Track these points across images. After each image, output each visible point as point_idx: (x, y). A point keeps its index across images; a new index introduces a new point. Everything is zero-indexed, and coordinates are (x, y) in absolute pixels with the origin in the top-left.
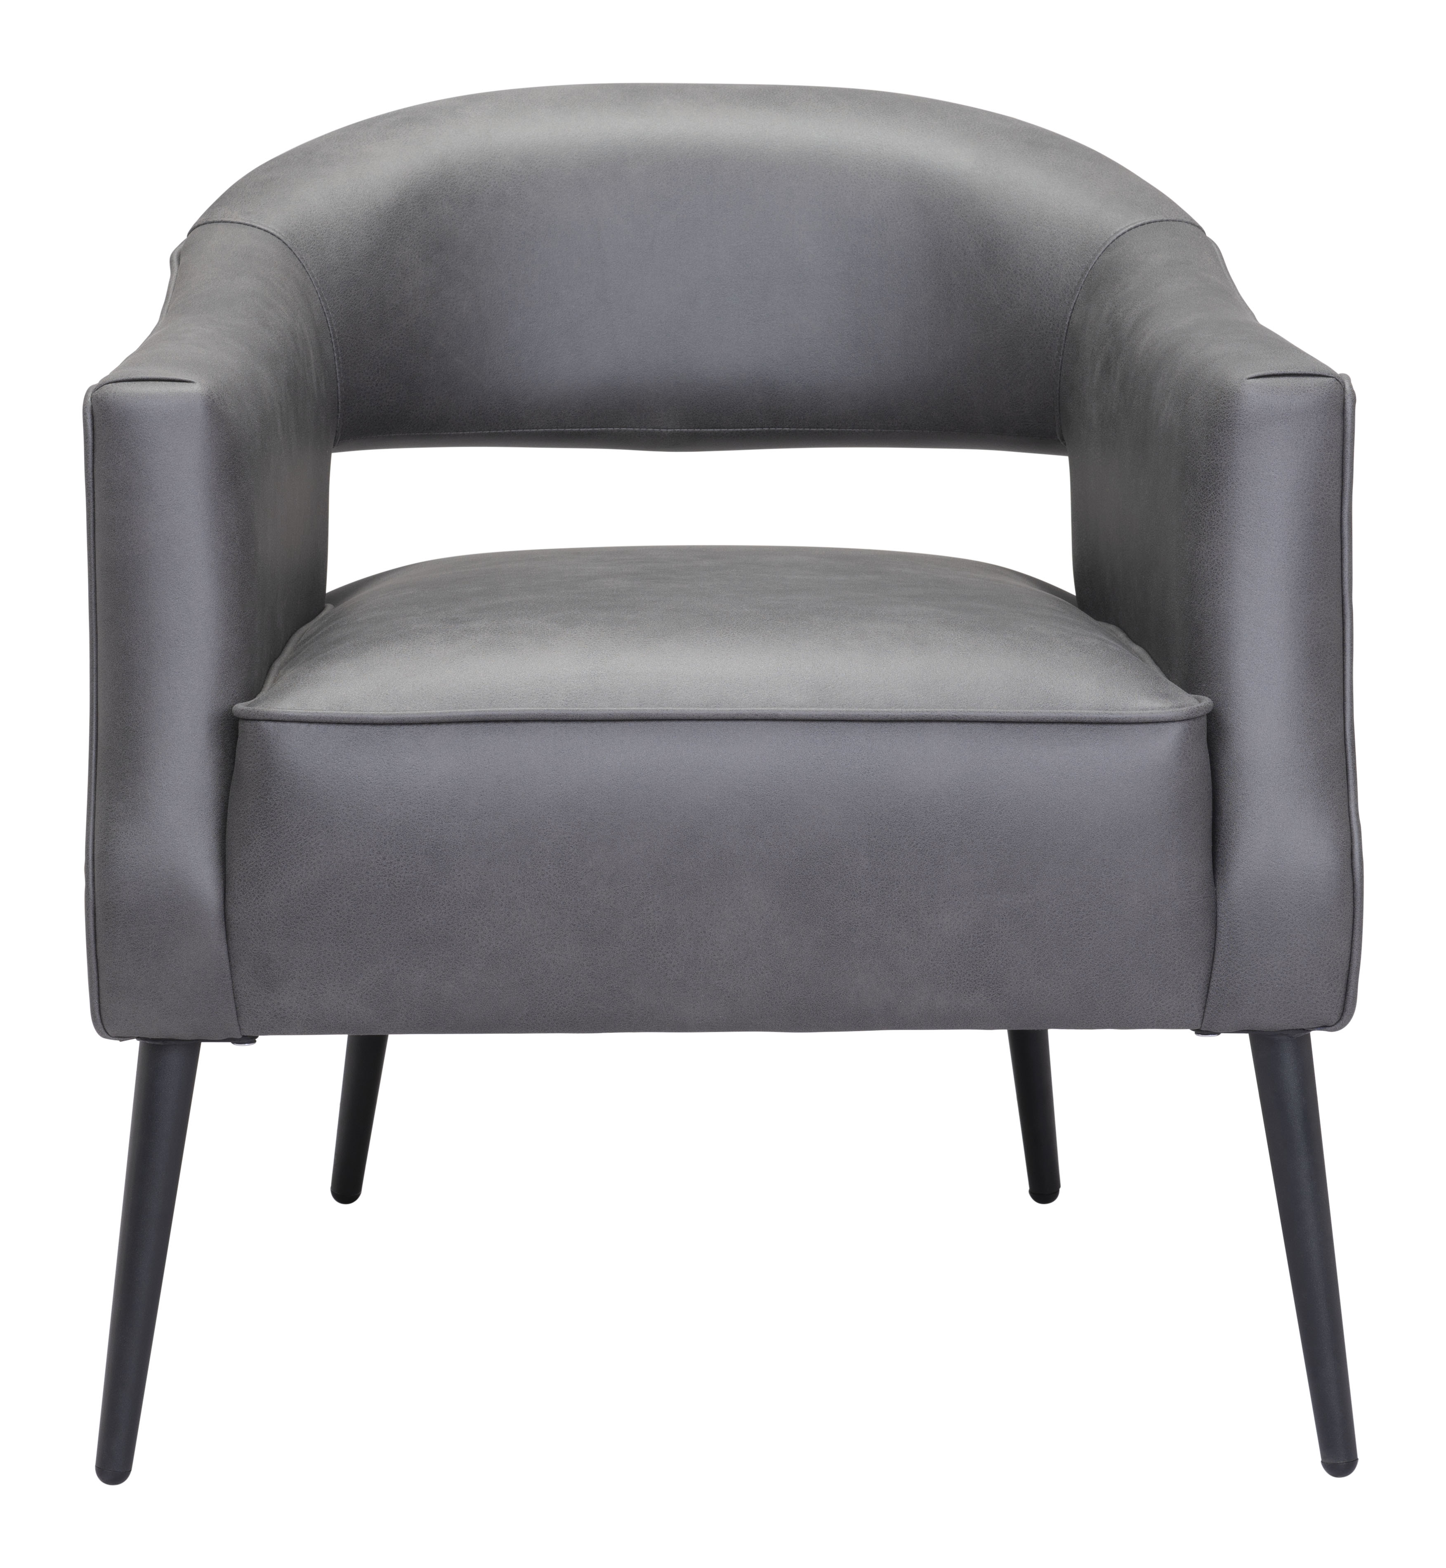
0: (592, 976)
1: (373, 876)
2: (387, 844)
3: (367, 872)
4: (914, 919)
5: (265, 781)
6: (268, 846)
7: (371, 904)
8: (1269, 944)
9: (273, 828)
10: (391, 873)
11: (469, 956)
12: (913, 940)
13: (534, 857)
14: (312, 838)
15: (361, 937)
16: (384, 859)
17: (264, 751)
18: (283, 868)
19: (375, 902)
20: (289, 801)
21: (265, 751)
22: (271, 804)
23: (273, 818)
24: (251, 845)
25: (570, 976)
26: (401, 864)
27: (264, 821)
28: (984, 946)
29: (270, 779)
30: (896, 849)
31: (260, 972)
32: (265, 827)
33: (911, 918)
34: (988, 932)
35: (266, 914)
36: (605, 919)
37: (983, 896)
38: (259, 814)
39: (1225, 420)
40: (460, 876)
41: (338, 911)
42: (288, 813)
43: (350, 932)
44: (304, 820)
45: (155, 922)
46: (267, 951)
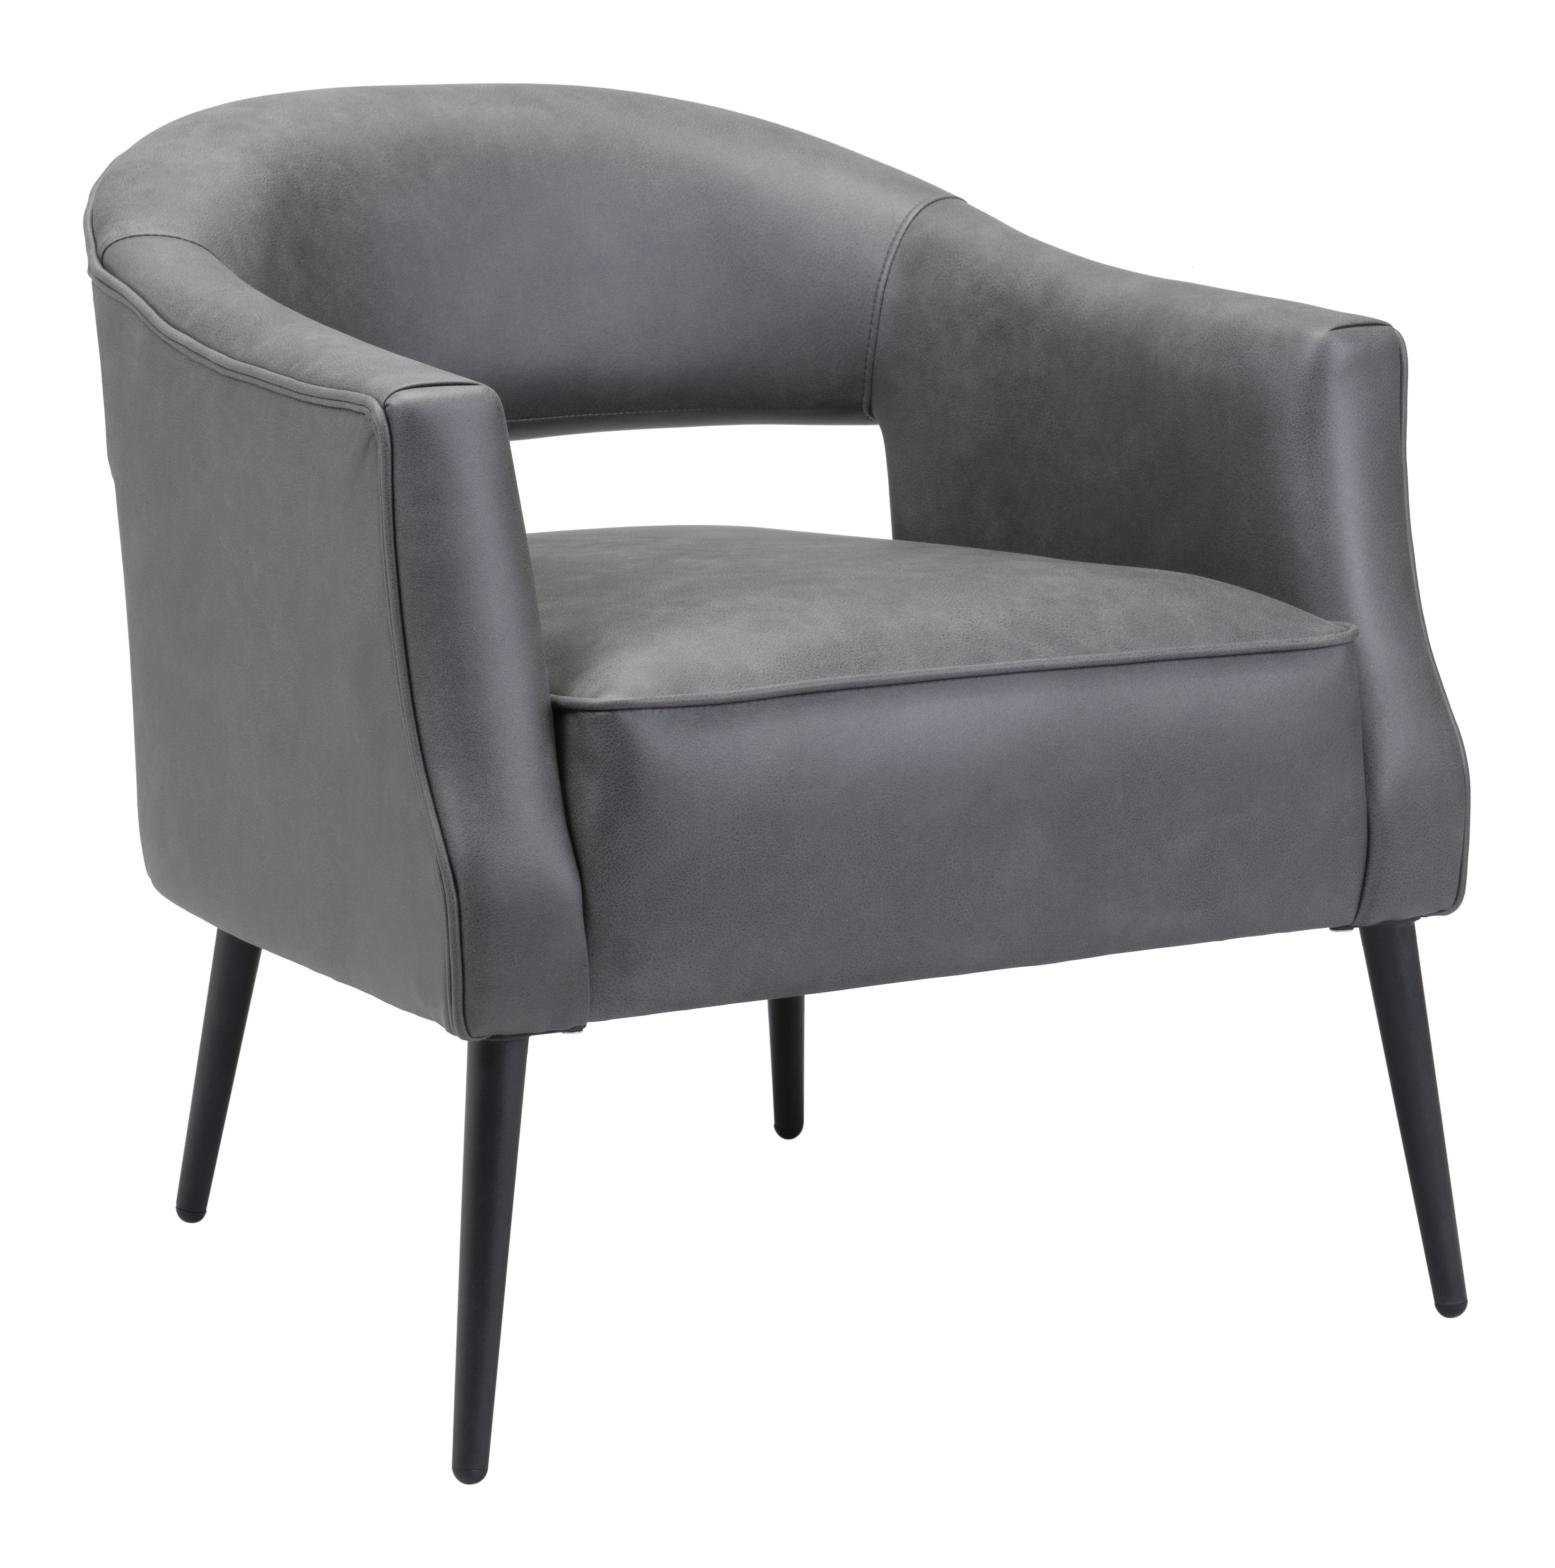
0: (899, 929)
1: (727, 852)
2: (740, 820)
3: (722, 849)
4: (1156, 847)
5: (629, 769)
6: (633, 833)
7: (724, 879)
8: (1413, 840)
9: (638, 814)
10: (742, 847)
11: (800, 921)
12: (1153, 866)
13: (859, 820)
14: (675, 820)
15: (713, 913)
16: (737, 834)
17: (624, 740)
18: (648, 852)
19: (728, 877)
20: (653, 786)
21: (626, 740)
22: (636, 791)
23: (638, 804)
24: (616, 833)
25: (880, 931)
26: (750, 838)
27: (629, 808)
28: (1208, 866)
29: (634, 767)
30: (1144, 782)
31: (619, 957)
32: (630, 813)
33: (1154, 845)
34: (1213, 852)
35: (631, 899)
36: (915, 873)
37: (1210, 819)
38: (624, 802)
39: (1316, 369)
40: (798, 844)
41: (696, 889)
42: (653, 798)
43: (704, 909)
44: (667, 803)
45: (526, 918)
46: (628, 936)
